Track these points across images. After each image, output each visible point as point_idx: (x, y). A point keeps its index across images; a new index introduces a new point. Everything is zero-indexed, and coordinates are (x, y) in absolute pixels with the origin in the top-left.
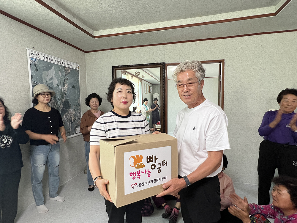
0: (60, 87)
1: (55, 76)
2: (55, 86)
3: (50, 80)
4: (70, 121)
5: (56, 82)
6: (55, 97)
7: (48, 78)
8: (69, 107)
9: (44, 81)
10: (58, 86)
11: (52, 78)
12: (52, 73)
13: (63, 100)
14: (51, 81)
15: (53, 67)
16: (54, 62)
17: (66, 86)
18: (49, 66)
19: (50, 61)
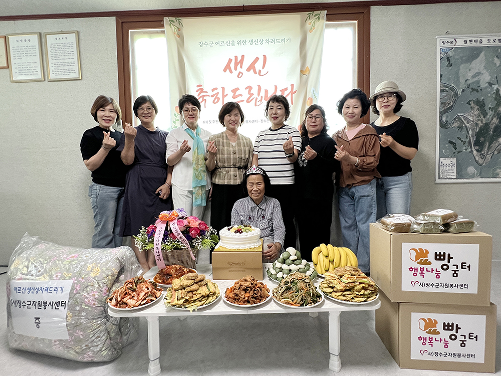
0: (495, 87)
1: (485, 68)
2: (483, 85)
3: (473, 77)
5: (486, 78)
6: (481, 105)
7: (470, 74)
9: (462, 80)
10: (490, 84)
11: (479, 74)
12: (478, 64)
14: (476, 79)
15: (482, 54)
16: (485, 43)
18: (473, 53)
19: (478, 45)
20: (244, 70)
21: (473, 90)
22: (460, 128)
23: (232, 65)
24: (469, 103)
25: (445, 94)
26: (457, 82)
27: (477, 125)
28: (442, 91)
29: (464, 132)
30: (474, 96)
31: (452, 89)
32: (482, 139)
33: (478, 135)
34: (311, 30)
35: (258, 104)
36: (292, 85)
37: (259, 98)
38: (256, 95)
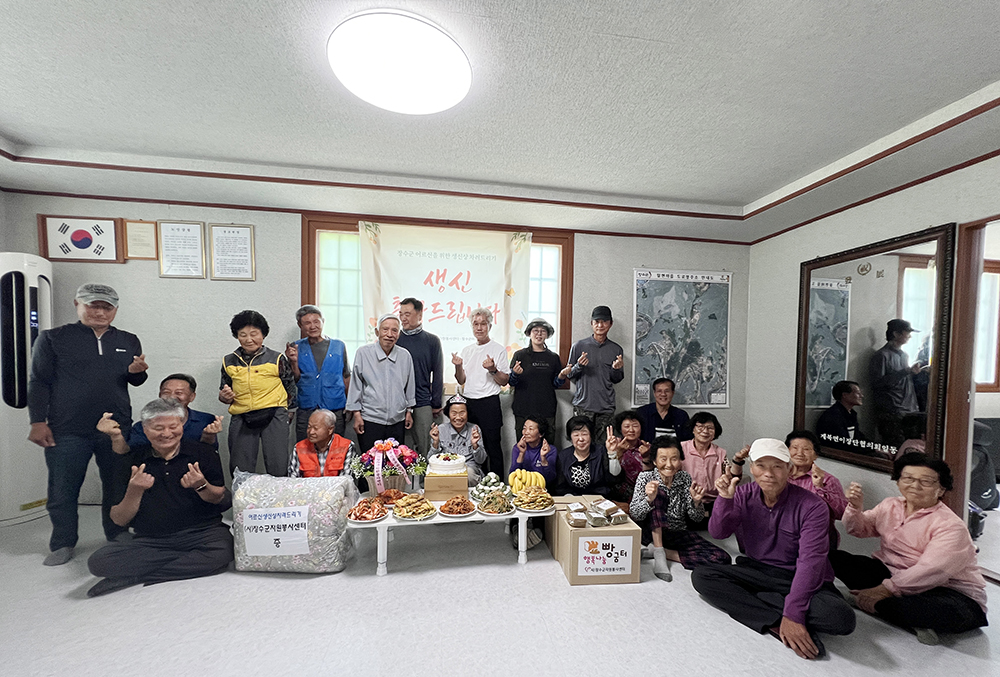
0: (684, 319)
1: (675, 301)
2: (674, 316)
3: (666, 308)
4: (700, 377)
5: (676, 310)
6: (672, 335)
7: (663, 306)
8: (699, 354)
9: (656, 311)
10: (680, 317)
11: (670, 306)
12: (670, 297)
13: (688, 341)
14: (667, 311)
15: (673, 288)
16: (675, 278)
17: (696, 317)
18: (665, 287)
19: (670, 279)
20: (446, 284)
21: (665, 321)
22: (654, 355)
23: (434, 278)
24: (661, 333)
25: (640, 323)
26: (651, 312)
27: (668, 353)
28: (638, 320)
29: (657, 361)
30: (666, 327)
31: (647, 319)
32: (673, 368)
33: (669, 363)
34: (517, 250)
35: (460, 320)
36: (496, 305)
37: (461, 315)
38: (457, 312)
